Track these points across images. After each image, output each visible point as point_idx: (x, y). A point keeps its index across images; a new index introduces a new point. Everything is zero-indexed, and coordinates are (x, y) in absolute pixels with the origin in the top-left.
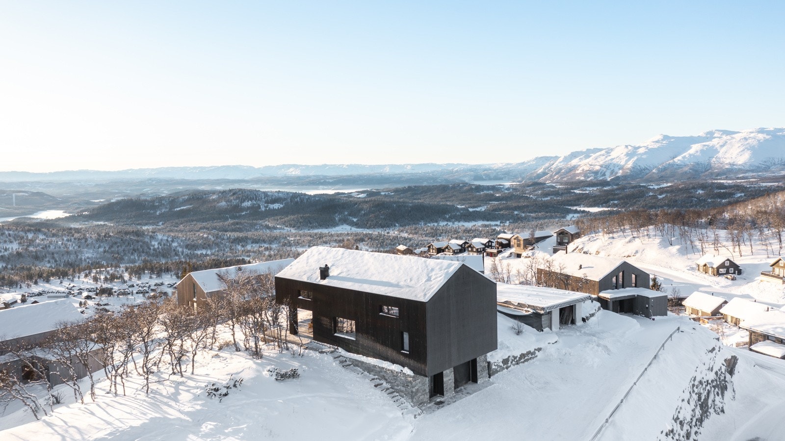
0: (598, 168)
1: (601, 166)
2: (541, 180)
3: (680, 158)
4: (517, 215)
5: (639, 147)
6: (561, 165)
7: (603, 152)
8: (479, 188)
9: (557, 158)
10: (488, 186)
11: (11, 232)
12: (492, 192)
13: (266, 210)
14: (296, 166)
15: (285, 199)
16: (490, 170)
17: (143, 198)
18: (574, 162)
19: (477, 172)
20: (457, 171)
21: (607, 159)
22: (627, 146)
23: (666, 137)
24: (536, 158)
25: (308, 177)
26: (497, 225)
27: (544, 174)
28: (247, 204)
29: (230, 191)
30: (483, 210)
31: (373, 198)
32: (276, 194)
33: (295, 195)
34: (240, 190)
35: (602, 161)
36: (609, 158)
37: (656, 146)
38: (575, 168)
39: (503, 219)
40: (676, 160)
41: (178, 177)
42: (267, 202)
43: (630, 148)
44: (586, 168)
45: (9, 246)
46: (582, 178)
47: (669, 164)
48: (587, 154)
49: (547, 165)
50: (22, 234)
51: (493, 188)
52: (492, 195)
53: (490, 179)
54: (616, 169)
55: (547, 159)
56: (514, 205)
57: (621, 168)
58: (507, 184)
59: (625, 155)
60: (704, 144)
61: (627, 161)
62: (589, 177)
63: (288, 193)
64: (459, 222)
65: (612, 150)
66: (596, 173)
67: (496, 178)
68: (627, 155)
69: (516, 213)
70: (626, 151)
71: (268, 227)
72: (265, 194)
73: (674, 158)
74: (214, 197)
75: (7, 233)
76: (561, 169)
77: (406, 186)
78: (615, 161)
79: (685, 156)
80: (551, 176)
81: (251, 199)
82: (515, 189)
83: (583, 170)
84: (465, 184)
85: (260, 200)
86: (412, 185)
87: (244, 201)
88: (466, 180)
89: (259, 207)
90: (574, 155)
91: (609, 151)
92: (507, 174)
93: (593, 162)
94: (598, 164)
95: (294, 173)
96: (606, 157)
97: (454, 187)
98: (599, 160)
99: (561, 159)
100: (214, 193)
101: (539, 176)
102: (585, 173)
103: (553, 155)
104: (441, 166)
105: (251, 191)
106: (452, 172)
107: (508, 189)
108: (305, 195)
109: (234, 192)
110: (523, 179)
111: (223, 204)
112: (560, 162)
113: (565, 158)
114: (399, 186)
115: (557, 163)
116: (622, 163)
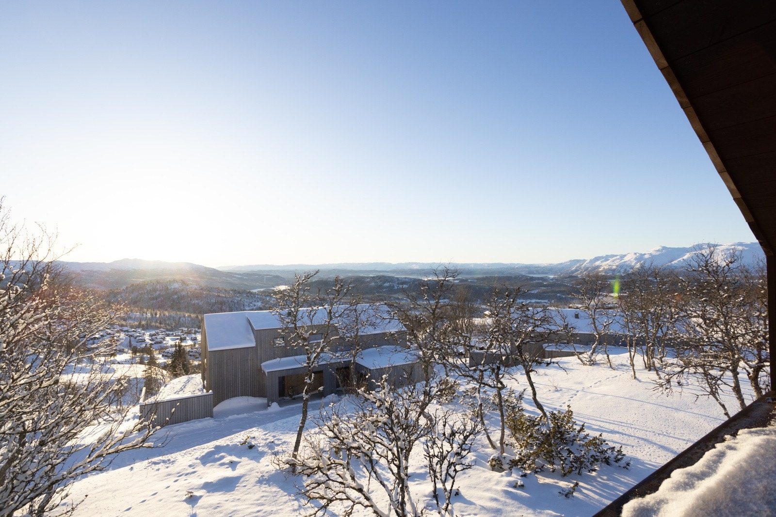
0: (614, 267)
1: (617, 266)
2: (574, 274)
3: (676, 262)
4: (559, 296)
5: (645, 254)
6: (588, 265)
7: (618, 257)
8: (532, 279)
9: (585, 261)
10: (538, 278)
11: (259, 296)
12: (541, 281)
13: (398, 288)
14: (416, 264)
15: (410, 282)
16: (539, 267)
18: (597, 263)
19: (530, 269)
20: (517, 268)
21: (621, 262)
22: (635, 254)
23: (664, 248)
24: (570, 261)
25: (424, 270)
26: (546, 303)
27: (576, 270)
28: (387, 284)
29: (377, 276)
30: (536, 292)
31: (464, 283)
32: (404, 279)
33: (416, 280)
34: (383, 276)
35: (617, 263)
36: (623, 261)
37: (658, 253)
38: (598, 267)
39: (549, 298)
40: (673, 263)
41: (349, 268)
42: (398, 284)
43: (638, 254)
44: (606, 267)
45: (256, 304)
46: (603, 274)
47: (668, 266)
48: (606, 258)
49: (578, 265)
50: (264, 297)
51: (542, 279)
52: (542, 283)
53: (539, 273)
54: (628, 269)
55: (578, 261)
56: (557, 290)
57: (632, 268)
58: (551, 277)
59: (634, 259)
60: (695, 252)
61: (637, 263)
62: (608, 273)
63: (411, 279)
64: (520, 299)
65: (625, 256)
66: (614, 270)
67: (543, 273)
68: (636, 259)
69: (558, 295)
70: (635, 256)
71: (398, 299)
72: (398, 279)
73: (671, 262)
74: (368, 280)
76: (588, 268)
77: (484, 276)
78: (627, 263)
79: (680, 260)
80: (581, 272)
81: (389, 282)
82: (557, 280)
83: (604, 268)
84: (523, 276)
85: (394, 282)
86: (488, 276)
87: (385, 282)
88: (523, 273)
89: (394, 287)
90: (597, 259)
91: (622, 257)
92: (550, 269)
93: (611, 263)
94: (615, 265)
95: (415, 267)
96: (621, 260)
97: (515, 278)
98: (615, 262)
99: (588, 261)
100: (368, 278)
101: (573, 272)
102: (606, 271)
103: (582, 259)
104: (506, 265)
105: (389, 277)
106: (513, 268)
107: (552, 279)
108: (422, 280)
109: (379, 278)
110: (561, 274)
111: (373, 284)
112: (587, 263)
113: (591, 260)
114: (480, 276)
115: (585, 263)
116: (633, 264)
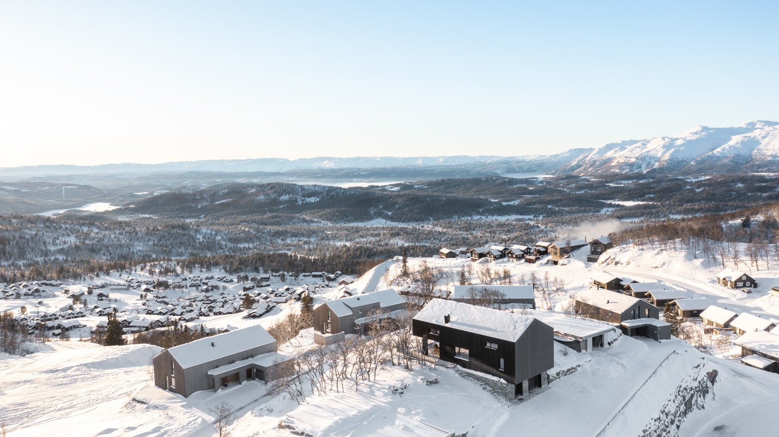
0: (633, 160)
1: (637, 158)
2: (575, 173)
3: (719, 149)
4: (550, 209)
5: (677, 139)
6: (596, 157)
7: (639, 144)
8: (512, 181)
9: (591, 150)
10: (521, 180)
11: (67, 226)
12: (525, 185)
13: (303, 203)
14: (330, 159)
15: (321, 193)
16: (523, 161)
17: (184, 191)
18: (609, 154)
19: (511, 165)
20: (490, 163)
21: (643, 151)
22: (663, 138)
23: (705, 129)
24: (570, 151)
25: (342, 170)
26: (530, 219)
27: (578, 166)
28: (285, 197)
29: (268, 185)
30: (517, 203)
31: (407, 192)
32: (313, 188)
33: (331, 189)
34: (278, 184)
35: (637, 153)
36: (645, 150)
37: (694, 137)
38: (610, 160)
39: (536, 212)
40: (715, 151)
41: (216, 169)
42: (304, 196)
43: (667, 140)
44: (621, 161)
45: (67, 239)
46: (617, 171)
47: (708, 156)
48: (623, 146)
49: (581, 157)
50: (77, 227)
51: (526, 181)
52: (526, 189)
53: (523, 172)
54: (653, 161)
55: (581, 151)
56: (548, 198)
57: (658, 160)
58: (541, 177)
59: (662, 147)
60: (745, 135)
61: (664, 153)
62: (624, 170)
63: (324, 187)
64: (493, 216)
65: (648, 142)
66: (631, 165)
67: (529, 171)
68: (664, 146)
69: (549, 206)
70: (663, 142)
71: (305, 221)
72: (302, 187)
73: (713, 150)
74: (253, 191)
75: (64, 226)
76: (595, 162)
77: (440, 178)
78: (651, 153)
79: (725, 148)
80: (585, 169)
81: (288, 193)
82: (548, 183)
83: (618, 162)
84: (498, 177)
85: (297, 194)
86: (445, 178)
87: (282, 194)
88: (499, 172)
89: (296, 201)
90: (609, 147)
91: (645, 143)
92: (540, 166)
93: (629, 154)
94: (633, 156)
95: (328, 165)
96: (642, 149)
97: (487, 181)
98: (634, 152)
99: (596, 151)
100: (252, 186)
101: (573, 169)
102: (621, 166)
103: (588, 147)
104: (473, 158)
105: (288, 185)
106: (484, 164)
107: (541, 182)
108: (341, 188)
109: (272, 186)
110: (557, 171)
111: (262, 197)
112: (595, 155)
113: (600, 150)
114: (433, 179)
115: (592, 154)
116: (659, 155)
